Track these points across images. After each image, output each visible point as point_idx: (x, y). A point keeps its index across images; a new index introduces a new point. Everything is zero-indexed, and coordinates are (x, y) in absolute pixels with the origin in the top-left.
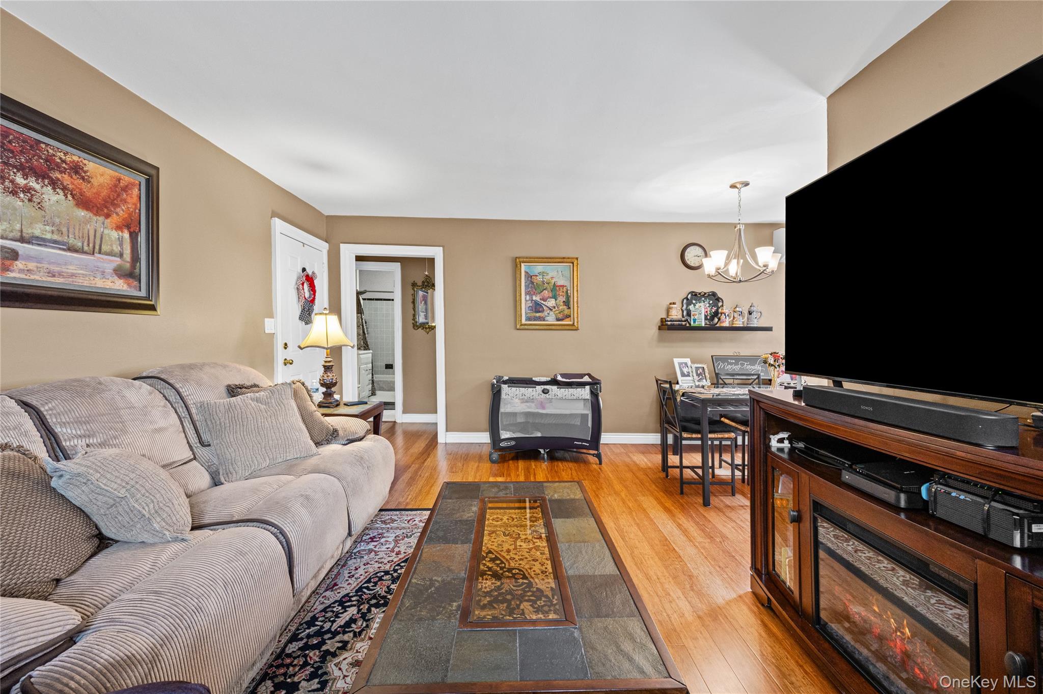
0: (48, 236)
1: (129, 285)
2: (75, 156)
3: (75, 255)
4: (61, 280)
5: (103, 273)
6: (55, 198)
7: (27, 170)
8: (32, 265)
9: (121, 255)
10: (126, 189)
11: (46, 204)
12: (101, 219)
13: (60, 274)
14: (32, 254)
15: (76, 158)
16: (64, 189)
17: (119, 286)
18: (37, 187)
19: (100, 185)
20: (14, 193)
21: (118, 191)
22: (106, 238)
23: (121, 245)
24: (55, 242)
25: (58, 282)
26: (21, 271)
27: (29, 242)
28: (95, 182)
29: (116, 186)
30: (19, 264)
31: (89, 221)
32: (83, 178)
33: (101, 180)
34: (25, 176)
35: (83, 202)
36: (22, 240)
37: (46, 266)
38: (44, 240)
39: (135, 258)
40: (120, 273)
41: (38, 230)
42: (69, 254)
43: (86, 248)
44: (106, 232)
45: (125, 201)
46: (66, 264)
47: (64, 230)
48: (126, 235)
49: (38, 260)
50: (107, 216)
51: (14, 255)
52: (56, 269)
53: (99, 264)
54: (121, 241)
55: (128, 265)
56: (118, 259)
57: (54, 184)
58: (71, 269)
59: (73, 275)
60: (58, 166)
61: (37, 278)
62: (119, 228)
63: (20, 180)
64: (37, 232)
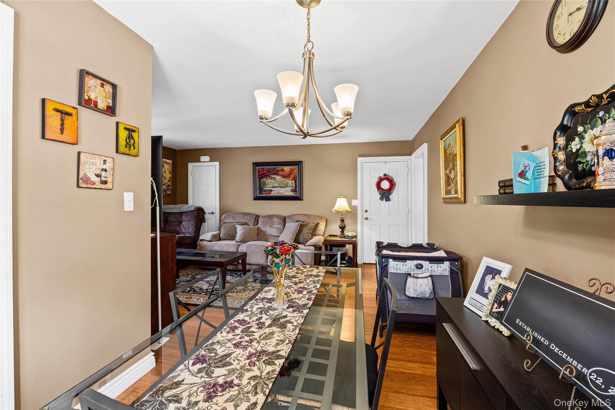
0: (277, 186)
1: (294, 194)
2: (282, 167)
3: (282, 188)
4: (280, 194)
5: (288, 191)
6: (278, 178)
7: (273, 174)
8: (274, 192)
9: (292, 186)
10: (293, 170)
11: (277, 180)
12: (288, 179)
13: (279, 193)
14: (275, 190)
15: (282, 168)
16: (280, 175)
17: (292, 194)
18: (275, 176)
19: (287, 172)
20: (272, 179)
21: (291, 171)
22: (289, 183)
23: (292, 184)
24: (279, 187)
25: (279, 195)
26: (273, 193)
27: (274, 188)
28: (286, 171)
29: (291, 170)
30: (272, 192)
31: (285, 180)
32: (284, 171)
33: (287, 170)
34: (273, 175)
35: (284, 177)
36: (273, 187)
37: (277, 192)
38: (277, 187)
39: (296, 186)
40: (292, 191)
41: (276, 185)
42: (281, 188)
43: (284, 187)
44: (289, 182)
45: (293, 173)
46: (280, 191)
47: (280, 184)
48: (294, 181)
49: (276, 191)
50: (289, 178)
51: (272, 191)
52: (278, 192)
53: (287, 190)
54: (292, 183)
55: (294, 189)
56: (292, 188)
57: (278, 175)
58: (281, 192)
59: (282, 193)
60: (279, 171)
61: (275, 194)
62: (292, 180)
63: (273, 176)
64: (275, 185)
